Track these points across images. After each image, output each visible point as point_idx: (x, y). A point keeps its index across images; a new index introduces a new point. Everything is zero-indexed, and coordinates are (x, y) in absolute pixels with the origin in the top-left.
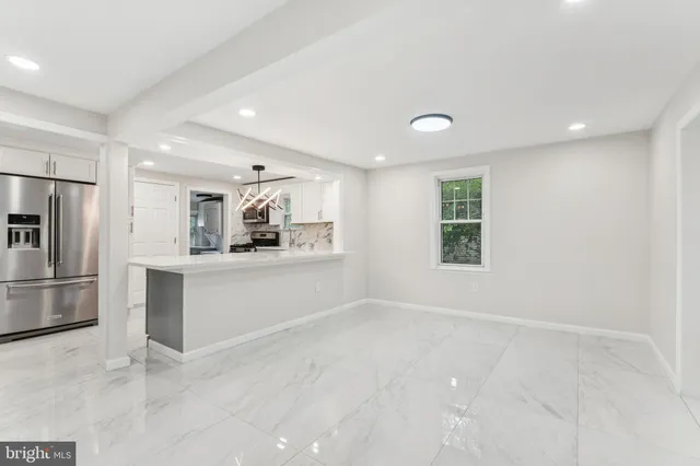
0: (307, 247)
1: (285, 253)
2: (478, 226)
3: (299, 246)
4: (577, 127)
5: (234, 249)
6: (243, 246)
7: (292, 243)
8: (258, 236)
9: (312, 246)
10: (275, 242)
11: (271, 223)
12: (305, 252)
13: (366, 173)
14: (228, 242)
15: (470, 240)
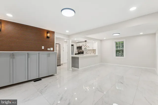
0: (89, 54)
1: (85, 55)
2: (123, 50)
3: (88, 54)
4: (141, 33)
5: (76, 54)
6: (77, 54)
7: (86, 53)
8: (79, 52)
9: (90, 54)
10: (83, 53)
11: (82, 50)
12: (89, 55)
13: (101, 41)
14: (75, 53)
15: (119, 53)
